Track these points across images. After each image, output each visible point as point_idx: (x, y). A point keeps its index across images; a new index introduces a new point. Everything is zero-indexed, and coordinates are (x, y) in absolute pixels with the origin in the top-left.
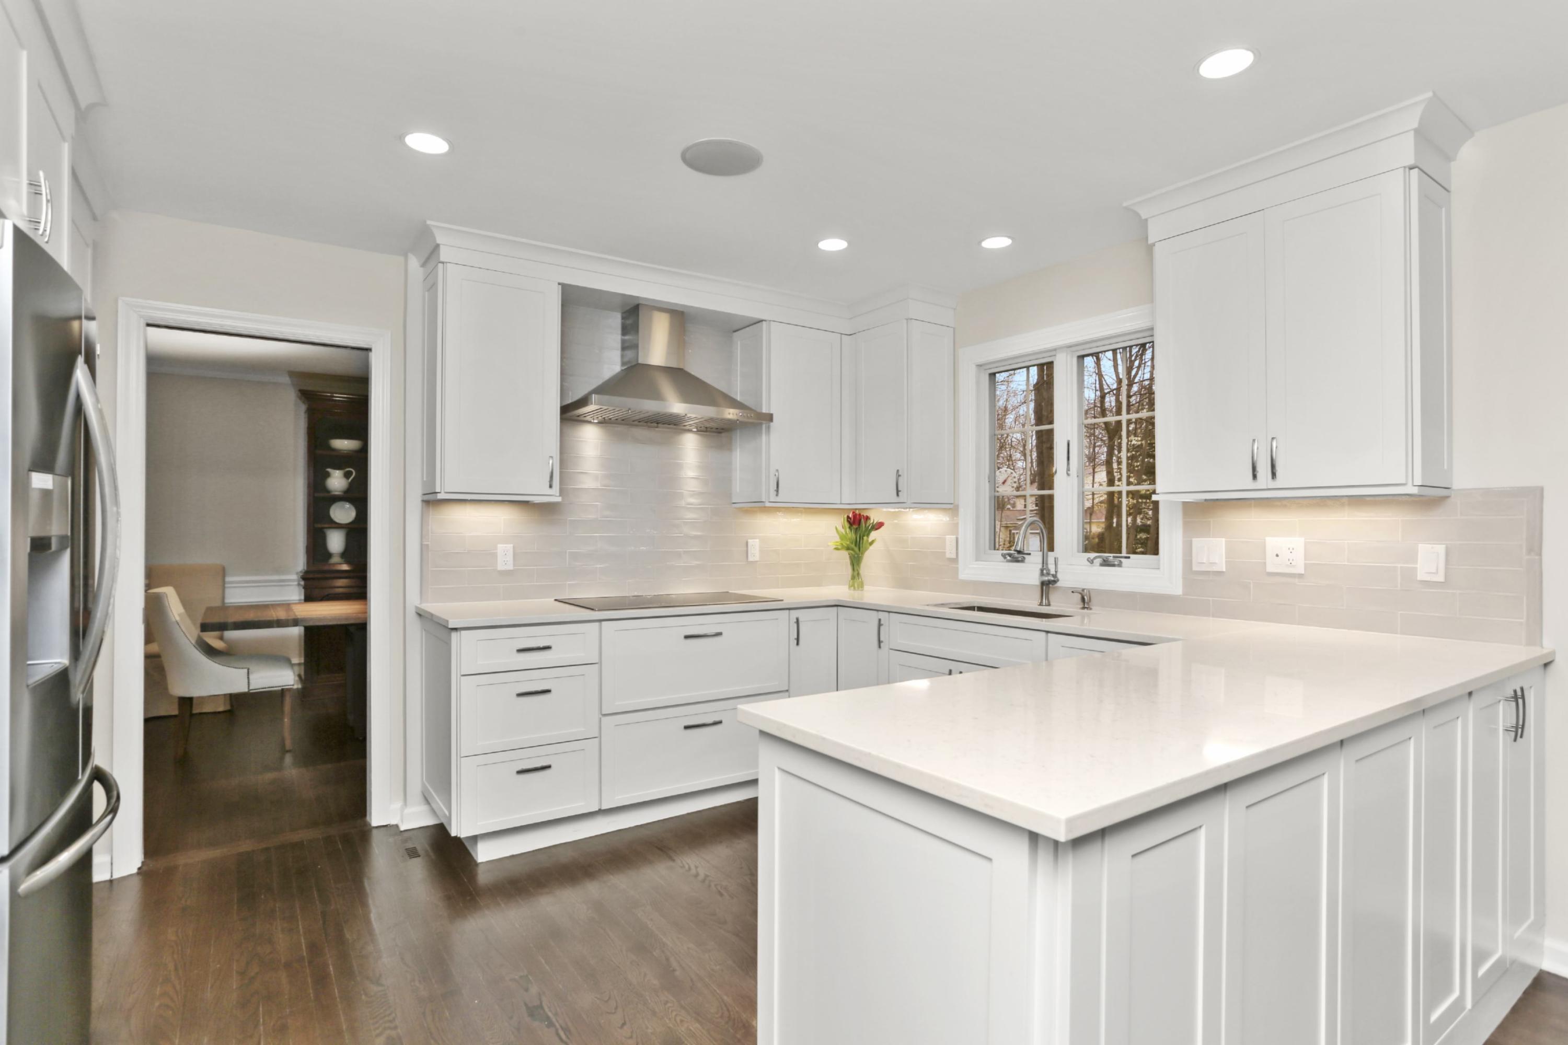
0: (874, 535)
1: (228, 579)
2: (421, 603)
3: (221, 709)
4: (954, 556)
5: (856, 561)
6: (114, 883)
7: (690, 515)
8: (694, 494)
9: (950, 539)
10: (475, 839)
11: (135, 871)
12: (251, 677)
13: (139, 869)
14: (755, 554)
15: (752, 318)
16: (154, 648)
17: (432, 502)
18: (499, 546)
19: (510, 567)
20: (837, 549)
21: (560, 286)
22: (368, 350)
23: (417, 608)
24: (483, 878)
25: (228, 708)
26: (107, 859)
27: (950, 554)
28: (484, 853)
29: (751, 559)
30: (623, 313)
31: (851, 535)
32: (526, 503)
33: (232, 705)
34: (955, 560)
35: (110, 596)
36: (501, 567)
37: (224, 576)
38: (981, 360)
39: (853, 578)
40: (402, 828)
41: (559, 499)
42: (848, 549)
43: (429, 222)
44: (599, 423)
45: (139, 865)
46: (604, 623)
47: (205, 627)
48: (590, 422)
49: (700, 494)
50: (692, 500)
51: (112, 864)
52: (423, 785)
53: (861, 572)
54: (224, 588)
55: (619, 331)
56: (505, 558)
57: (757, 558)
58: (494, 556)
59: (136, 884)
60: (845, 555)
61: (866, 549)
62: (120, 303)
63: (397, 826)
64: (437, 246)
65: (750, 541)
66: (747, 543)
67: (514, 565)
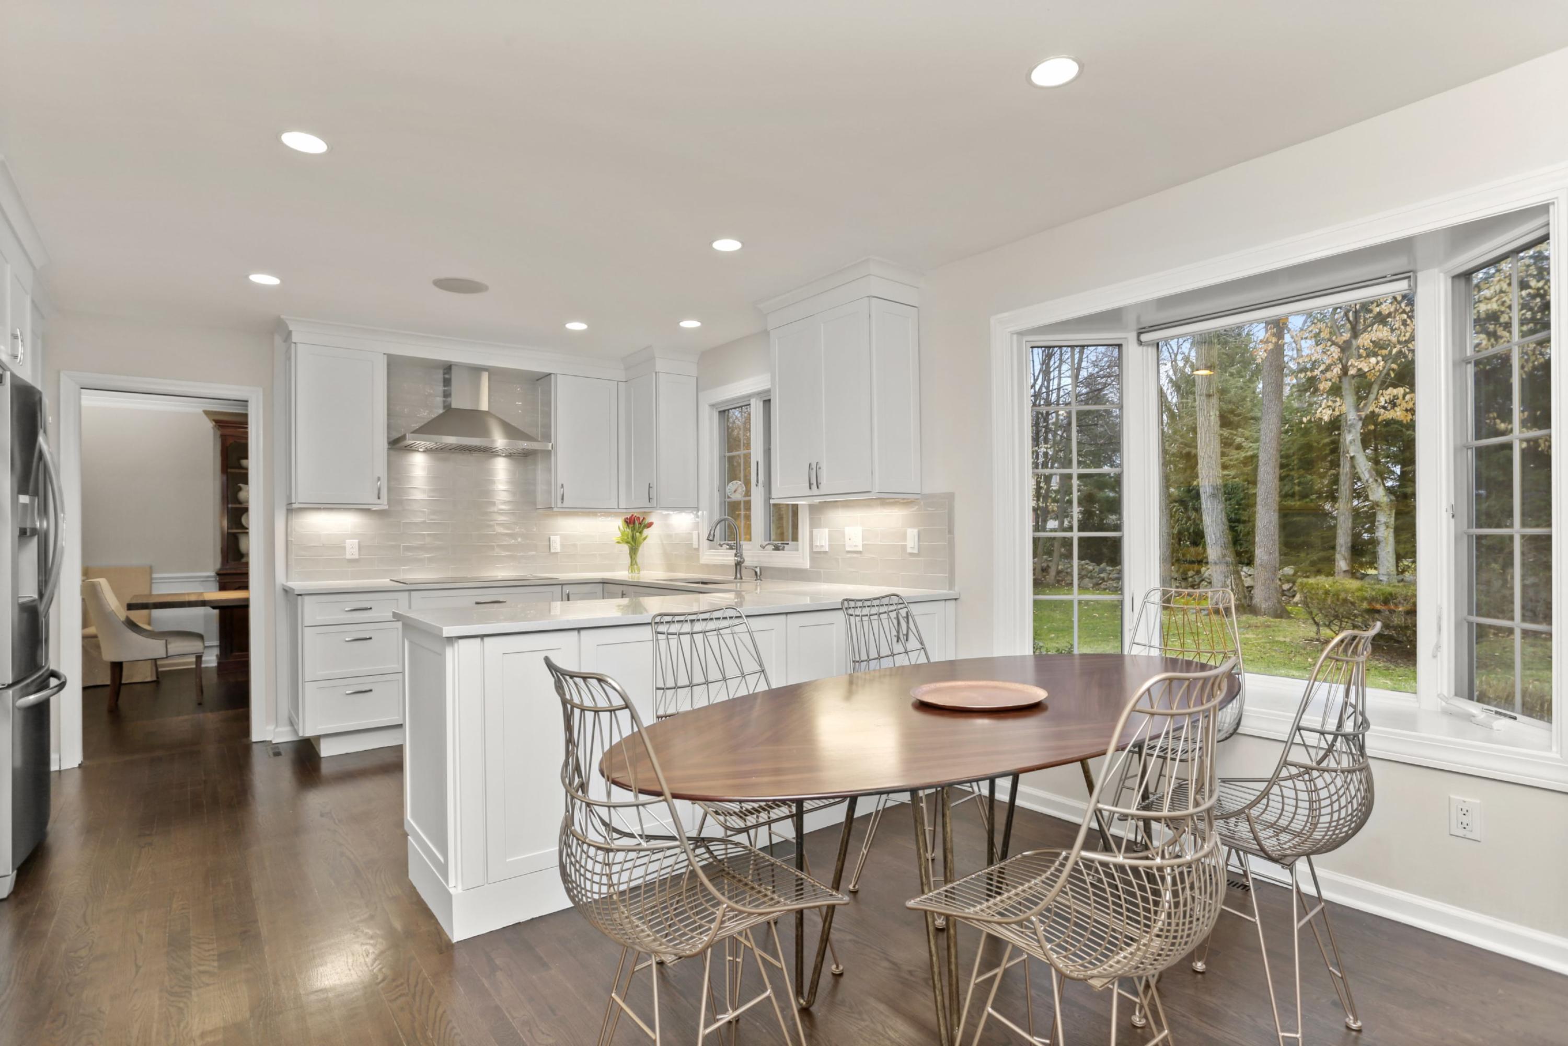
0: (646, 532)
1: (155, 576)
2: (287, 581)
3: (149, 679)
4: (697, 547)
5: (633, 551)
6: (62, 773)
7: (501, 518)
8: (505, 503)
9: (695, 533)
10: (318, 738)
11: (76, 765)
12: (169, 646)
13: (80, 765)
14: (557, 546)
15: (544, 373)
16: (92, 630)
17: (291, 510)
18: (347, 541)
19: (356, 556)
20: (618, 542)
21: (386, 356)
22: (247, 401)
23: (283, 585)
24: (325, 769)
25: (154, 678)
26: (58, 757)
27: (695, 545)
28: (327, 750)
29: (552, 551)
30: (444, 369)
31: (629, 531)
32: (369, 510)
33: (158, 678)
34: (697, 549)
35: (58, 574)
36: (348, 556)
37: (151, 573)
38: (713, 401)
39: (632, 564)
40: (274, 742)
41: (386, 507)
42: (627, 542)
43: (282, 317)
44: (424, 452)
45: (80, 762)
46: (413, 593)
47: (130, 607)
48: (418, 451)
49: (509, 502)
50: (503, 507)
51: (60, 760)
52: (289, 712)
53: (638, 561)
54: (151, 583)
55: (442, 384)
56: (352, 549)
57: (558, 550)
58: (344, 548)
59: (78, 774)
60: (626, 548)
61: (640, 543)
62: (62, 374)
63: (271, 741)
64: (290, 332)
65: (552, 538)
66: (550, 539)
67: (359, 555)
